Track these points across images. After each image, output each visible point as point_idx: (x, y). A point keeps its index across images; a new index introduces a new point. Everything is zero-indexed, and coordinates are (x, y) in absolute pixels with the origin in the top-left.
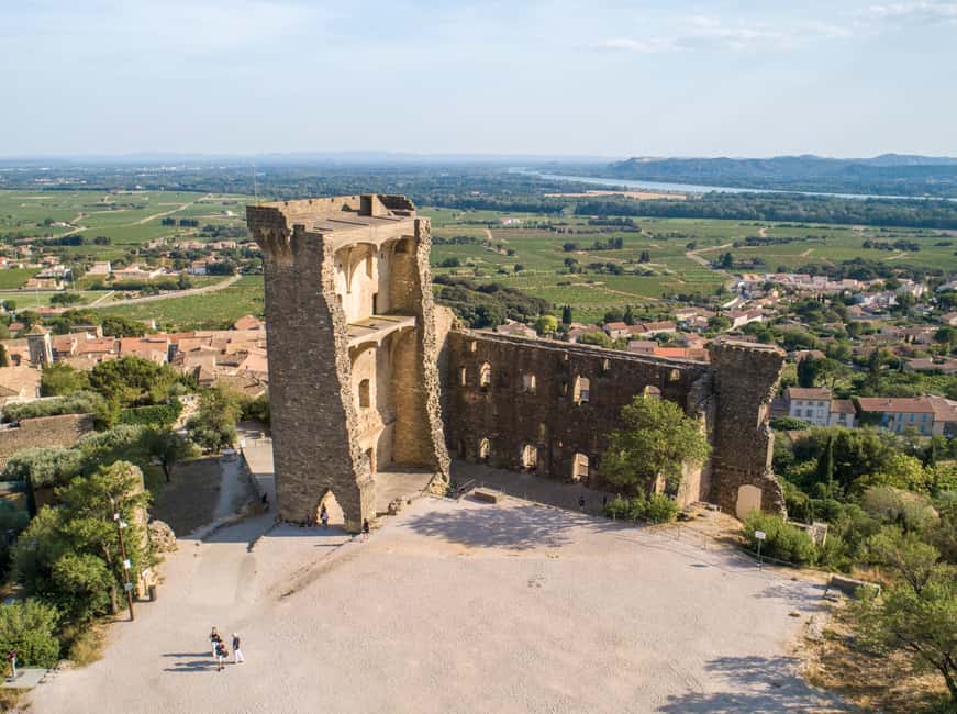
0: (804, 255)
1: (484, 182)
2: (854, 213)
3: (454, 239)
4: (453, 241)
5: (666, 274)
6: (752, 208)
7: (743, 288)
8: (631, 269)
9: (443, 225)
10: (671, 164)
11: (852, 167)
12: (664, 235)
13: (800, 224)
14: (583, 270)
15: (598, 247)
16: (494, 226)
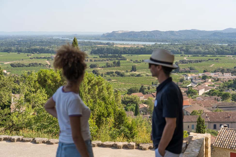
0: (211, 66)
1: (42, 42)
2: (226, 50)
3: (30, 64)
4: (30, 65)
5: (147, 75)
6: (178, 49)
7: (192, 79)
8: (128, 74)
9: (23, 60)
10: (132, 34)
11: (215, 33)
12: (139, 61)
13: (201, 55)
14: (104, 75)
15: (108, 66)
16: (50, 59)
